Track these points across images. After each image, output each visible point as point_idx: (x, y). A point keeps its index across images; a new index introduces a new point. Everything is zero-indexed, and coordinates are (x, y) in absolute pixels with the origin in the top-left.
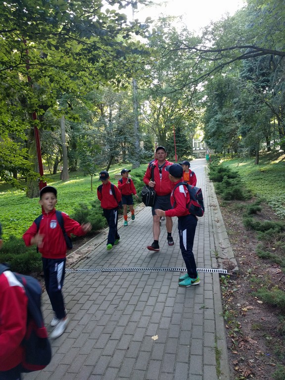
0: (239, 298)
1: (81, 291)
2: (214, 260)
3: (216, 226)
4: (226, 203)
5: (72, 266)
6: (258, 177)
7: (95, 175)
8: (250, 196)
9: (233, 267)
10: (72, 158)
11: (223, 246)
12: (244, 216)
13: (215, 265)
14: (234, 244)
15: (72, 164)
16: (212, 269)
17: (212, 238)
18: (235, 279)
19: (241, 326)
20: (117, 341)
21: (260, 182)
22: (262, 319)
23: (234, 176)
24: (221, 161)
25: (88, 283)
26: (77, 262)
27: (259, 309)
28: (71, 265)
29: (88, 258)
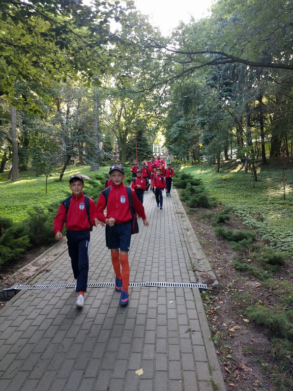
0: (223, 316)
1: (42, 313)
2: (191, 272)
3: (187, 235)
4: (193, 211)
5: (28, 281)
6: (220, 185)
7: (51, 176)
8: (215, 204)
9: (212, 281)
10: (24, 156)
11: (198, 257)
12: (212, 225)
13: (193, 279)
14: (208, 255)
15: (23, 163)
16: (190, 284)
17: (185, 248)
18: (216, 295)
19: (231, 351)
20: (94, 379)
21: (222, 190)
22: (253, 341)
23: (197, 183)
24: (182, 168)
25: (50, 303)
26: (34, 276)
27: (247, 329)
28: (27, 279)
29: (47, 271)
